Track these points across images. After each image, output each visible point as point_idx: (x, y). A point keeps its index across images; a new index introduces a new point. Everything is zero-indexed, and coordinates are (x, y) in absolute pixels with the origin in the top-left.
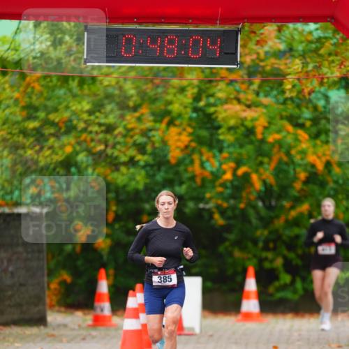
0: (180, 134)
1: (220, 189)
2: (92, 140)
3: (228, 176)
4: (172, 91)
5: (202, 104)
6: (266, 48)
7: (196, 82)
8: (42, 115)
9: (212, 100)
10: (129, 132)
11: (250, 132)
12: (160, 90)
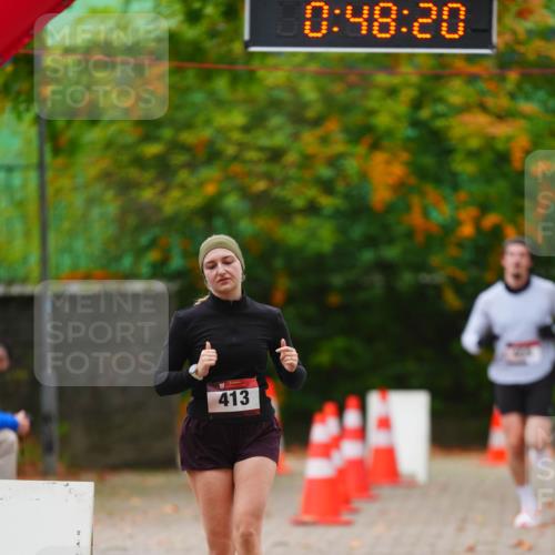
0: (388, 163)
1: (453, 251)
2: (249, 174)
3: (467, 230)
4: (376, 93)
5: (425, 114)
6: (529, 24)
7: (414, 79)
8: (167, 133)
9: (440, 108)
10: (307, 161)
11: (503, 158)
12: (357, 92)
